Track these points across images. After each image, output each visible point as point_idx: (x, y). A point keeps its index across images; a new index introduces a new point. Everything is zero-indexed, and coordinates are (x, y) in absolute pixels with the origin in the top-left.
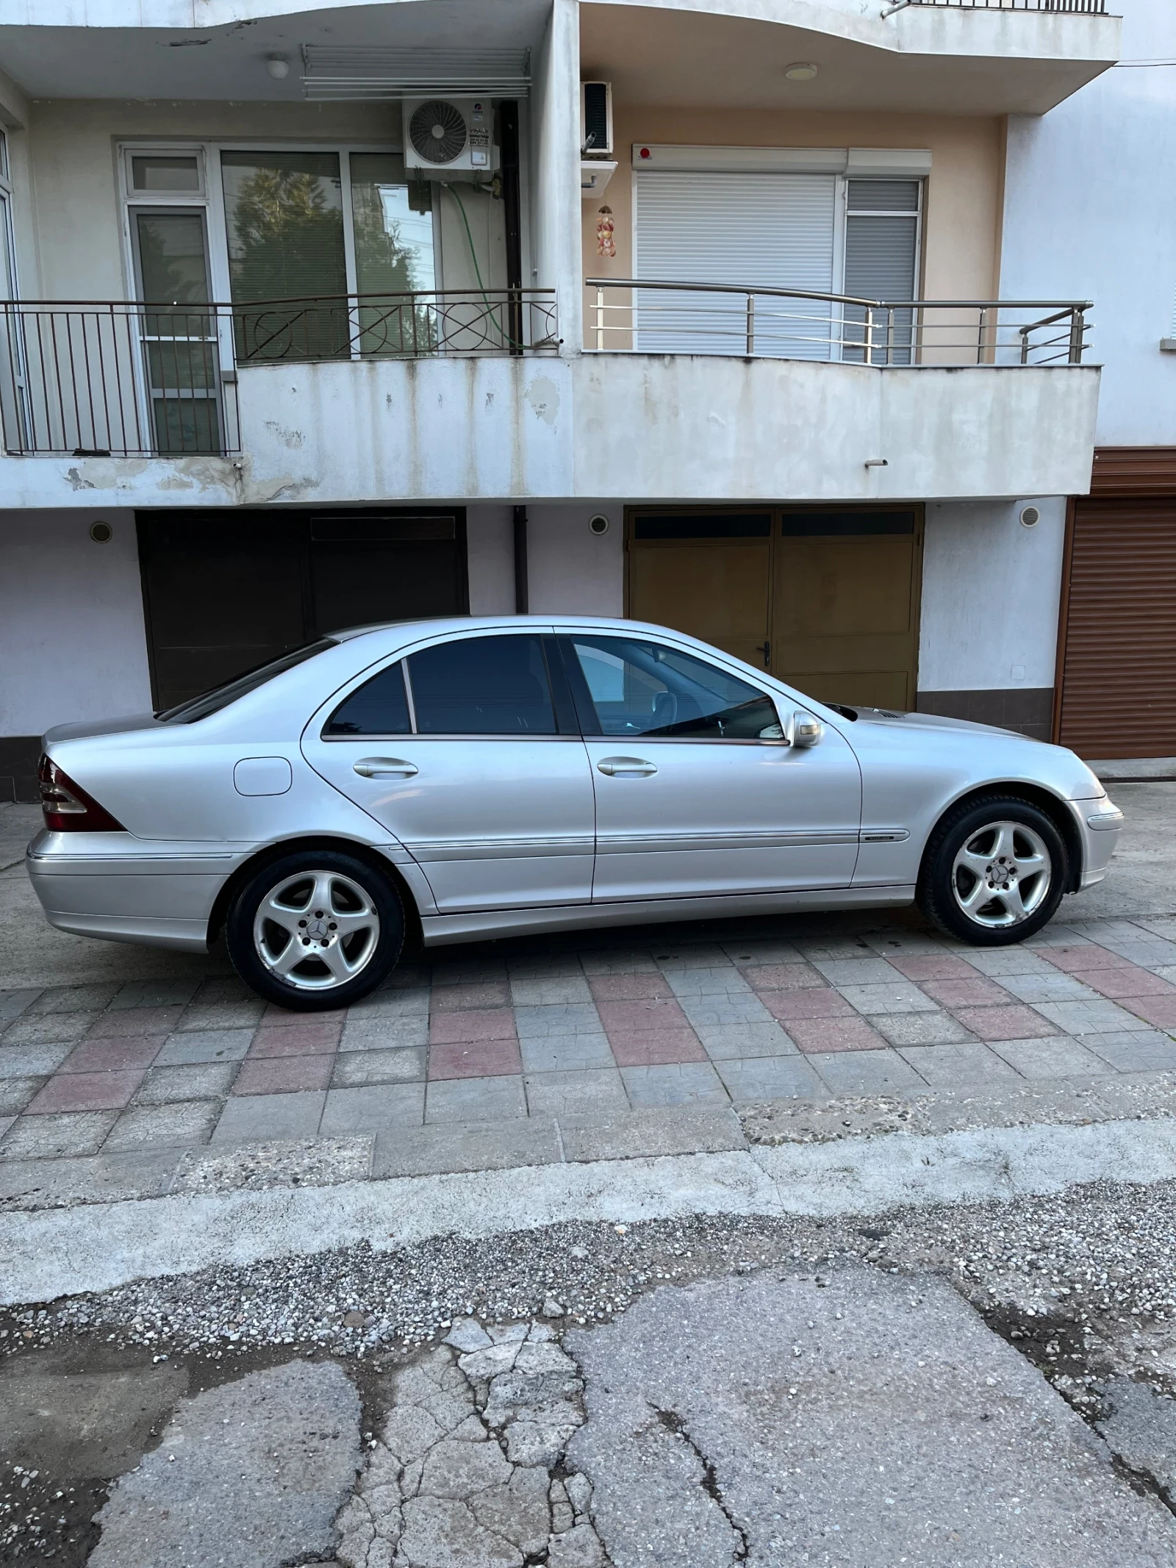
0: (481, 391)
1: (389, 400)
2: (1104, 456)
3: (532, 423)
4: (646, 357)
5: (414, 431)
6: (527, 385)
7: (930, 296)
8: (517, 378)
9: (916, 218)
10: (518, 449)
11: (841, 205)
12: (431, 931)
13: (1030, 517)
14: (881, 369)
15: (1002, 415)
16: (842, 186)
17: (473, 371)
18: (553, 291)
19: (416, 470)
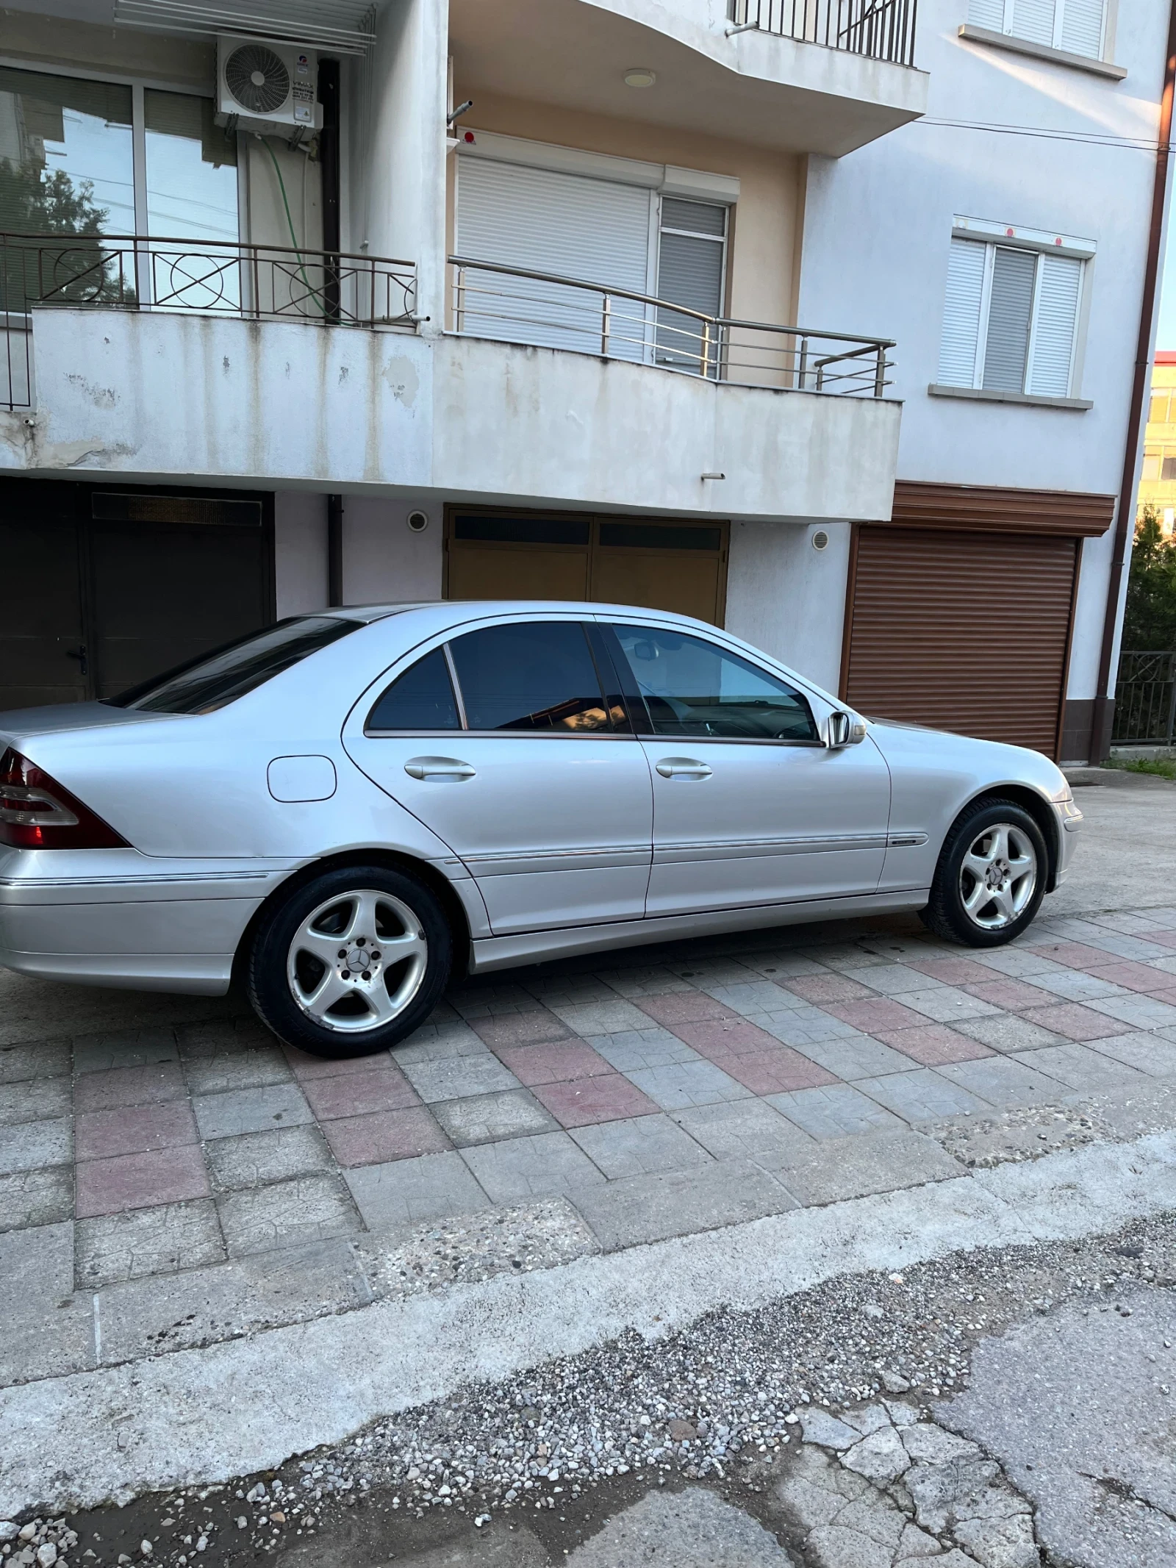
0: (335, 362)
1: (226, 364)
2: (903, 488)
3: (390, 407)
4: (509, 346)
5: (256, 401)
6: (385, 363)
7: (735, 316)
8: (374, 354)
9: (722, 243)
10: (374, 430)
11: (655, 220)
12: (484, 956)
13: (821, 540)
14: (717, 384)
15: (820, 440)
16: (656, 202)
17: (326, 341)
18: (412, 264)
19: (258, 444)
